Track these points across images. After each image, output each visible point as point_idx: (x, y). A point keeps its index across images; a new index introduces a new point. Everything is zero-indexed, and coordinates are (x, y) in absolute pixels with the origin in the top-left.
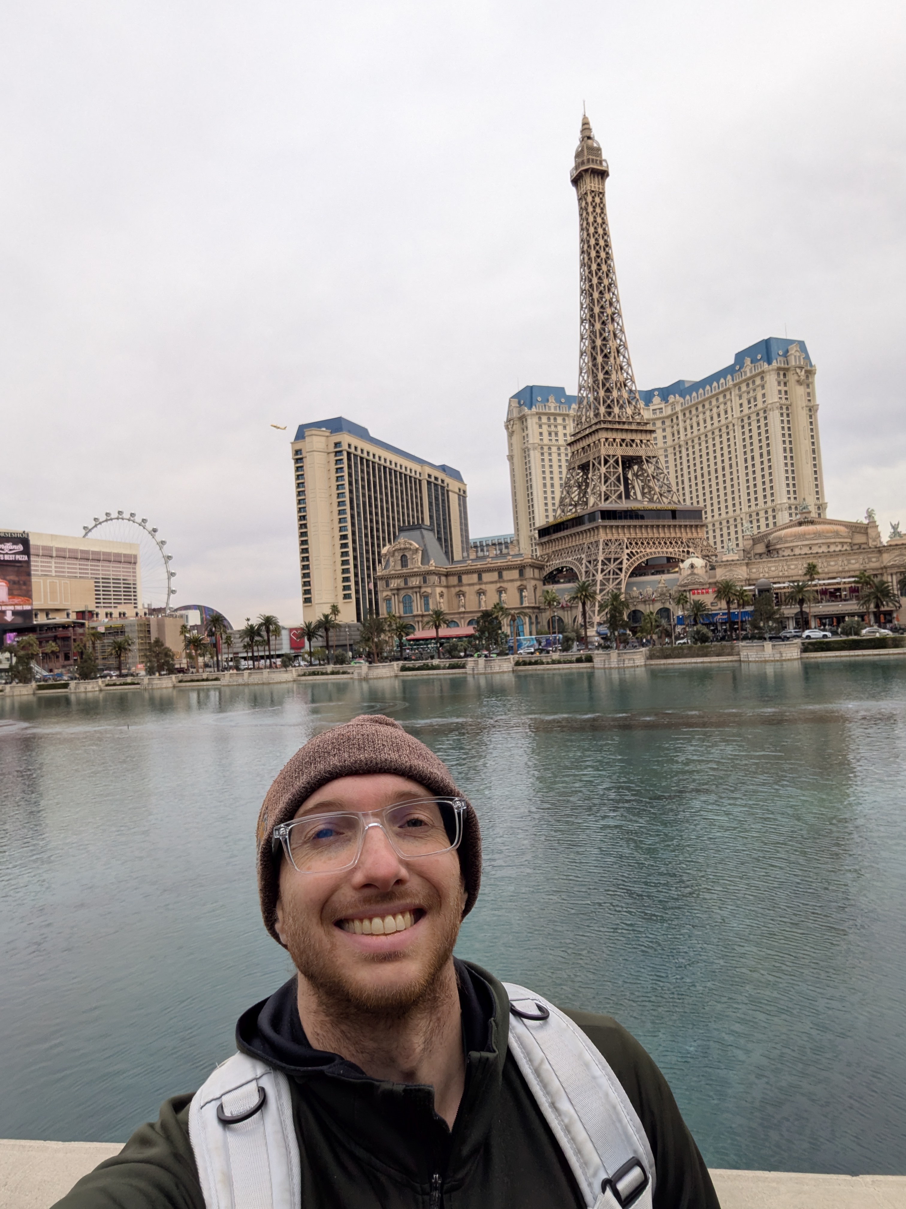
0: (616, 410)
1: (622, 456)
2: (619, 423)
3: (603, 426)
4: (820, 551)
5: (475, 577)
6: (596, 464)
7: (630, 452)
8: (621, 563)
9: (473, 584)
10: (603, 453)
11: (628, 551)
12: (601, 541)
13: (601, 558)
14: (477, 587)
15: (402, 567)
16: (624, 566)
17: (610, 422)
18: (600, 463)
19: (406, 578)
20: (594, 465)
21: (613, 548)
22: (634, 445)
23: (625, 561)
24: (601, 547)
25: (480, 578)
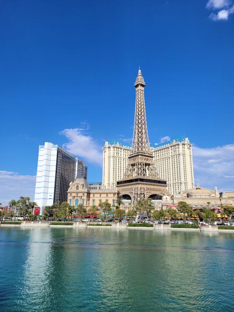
0: (144, 150)
1: (145, 163)
2: (144, 153)
3: (140, 154)
4: (204, 197)
5: (99, 195)
6: (138, 164)
7: (147, 162)
8: (145, 195)
9: (98, 197)
10: (140, 161)
11: (147, 192)
12: (139, 188)
13: (139, 193)
14: (99, 198)
15: (77, 189)
16: (145, 196)
17: (142, 153)
18: (139, 164)
19: (77, 193)
20: (137, 165)
21: (142, 190)
22: (148, 160)
23: (146, 195)
24: (139, 190)
25: (100, 196)
